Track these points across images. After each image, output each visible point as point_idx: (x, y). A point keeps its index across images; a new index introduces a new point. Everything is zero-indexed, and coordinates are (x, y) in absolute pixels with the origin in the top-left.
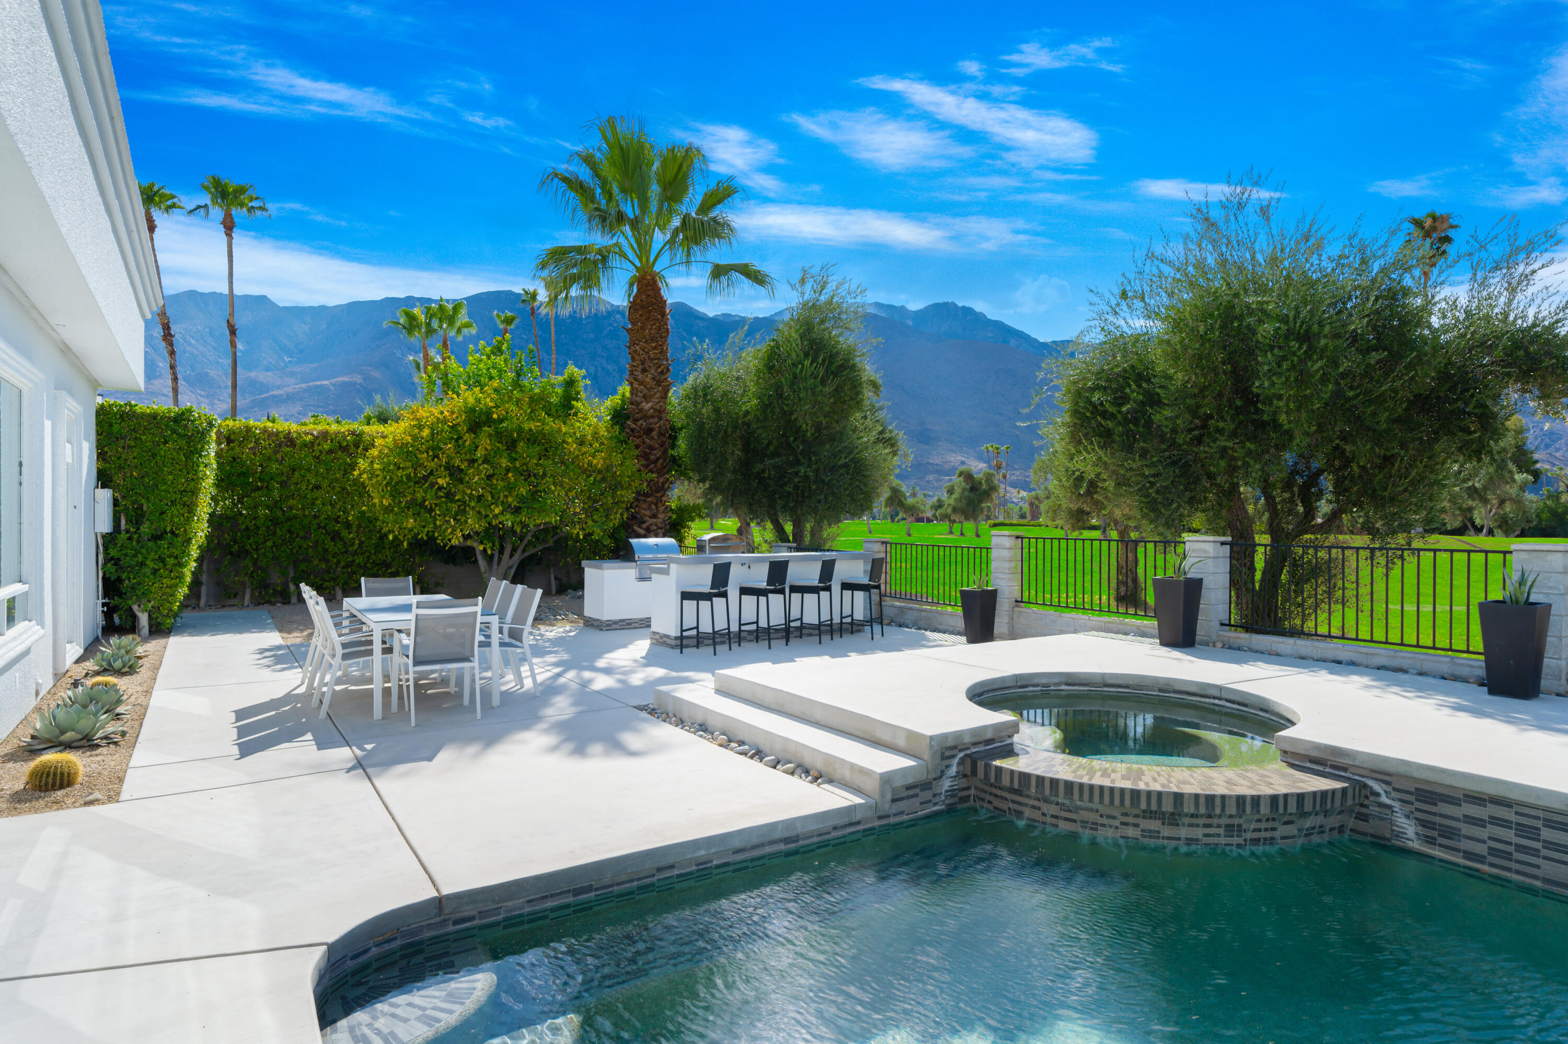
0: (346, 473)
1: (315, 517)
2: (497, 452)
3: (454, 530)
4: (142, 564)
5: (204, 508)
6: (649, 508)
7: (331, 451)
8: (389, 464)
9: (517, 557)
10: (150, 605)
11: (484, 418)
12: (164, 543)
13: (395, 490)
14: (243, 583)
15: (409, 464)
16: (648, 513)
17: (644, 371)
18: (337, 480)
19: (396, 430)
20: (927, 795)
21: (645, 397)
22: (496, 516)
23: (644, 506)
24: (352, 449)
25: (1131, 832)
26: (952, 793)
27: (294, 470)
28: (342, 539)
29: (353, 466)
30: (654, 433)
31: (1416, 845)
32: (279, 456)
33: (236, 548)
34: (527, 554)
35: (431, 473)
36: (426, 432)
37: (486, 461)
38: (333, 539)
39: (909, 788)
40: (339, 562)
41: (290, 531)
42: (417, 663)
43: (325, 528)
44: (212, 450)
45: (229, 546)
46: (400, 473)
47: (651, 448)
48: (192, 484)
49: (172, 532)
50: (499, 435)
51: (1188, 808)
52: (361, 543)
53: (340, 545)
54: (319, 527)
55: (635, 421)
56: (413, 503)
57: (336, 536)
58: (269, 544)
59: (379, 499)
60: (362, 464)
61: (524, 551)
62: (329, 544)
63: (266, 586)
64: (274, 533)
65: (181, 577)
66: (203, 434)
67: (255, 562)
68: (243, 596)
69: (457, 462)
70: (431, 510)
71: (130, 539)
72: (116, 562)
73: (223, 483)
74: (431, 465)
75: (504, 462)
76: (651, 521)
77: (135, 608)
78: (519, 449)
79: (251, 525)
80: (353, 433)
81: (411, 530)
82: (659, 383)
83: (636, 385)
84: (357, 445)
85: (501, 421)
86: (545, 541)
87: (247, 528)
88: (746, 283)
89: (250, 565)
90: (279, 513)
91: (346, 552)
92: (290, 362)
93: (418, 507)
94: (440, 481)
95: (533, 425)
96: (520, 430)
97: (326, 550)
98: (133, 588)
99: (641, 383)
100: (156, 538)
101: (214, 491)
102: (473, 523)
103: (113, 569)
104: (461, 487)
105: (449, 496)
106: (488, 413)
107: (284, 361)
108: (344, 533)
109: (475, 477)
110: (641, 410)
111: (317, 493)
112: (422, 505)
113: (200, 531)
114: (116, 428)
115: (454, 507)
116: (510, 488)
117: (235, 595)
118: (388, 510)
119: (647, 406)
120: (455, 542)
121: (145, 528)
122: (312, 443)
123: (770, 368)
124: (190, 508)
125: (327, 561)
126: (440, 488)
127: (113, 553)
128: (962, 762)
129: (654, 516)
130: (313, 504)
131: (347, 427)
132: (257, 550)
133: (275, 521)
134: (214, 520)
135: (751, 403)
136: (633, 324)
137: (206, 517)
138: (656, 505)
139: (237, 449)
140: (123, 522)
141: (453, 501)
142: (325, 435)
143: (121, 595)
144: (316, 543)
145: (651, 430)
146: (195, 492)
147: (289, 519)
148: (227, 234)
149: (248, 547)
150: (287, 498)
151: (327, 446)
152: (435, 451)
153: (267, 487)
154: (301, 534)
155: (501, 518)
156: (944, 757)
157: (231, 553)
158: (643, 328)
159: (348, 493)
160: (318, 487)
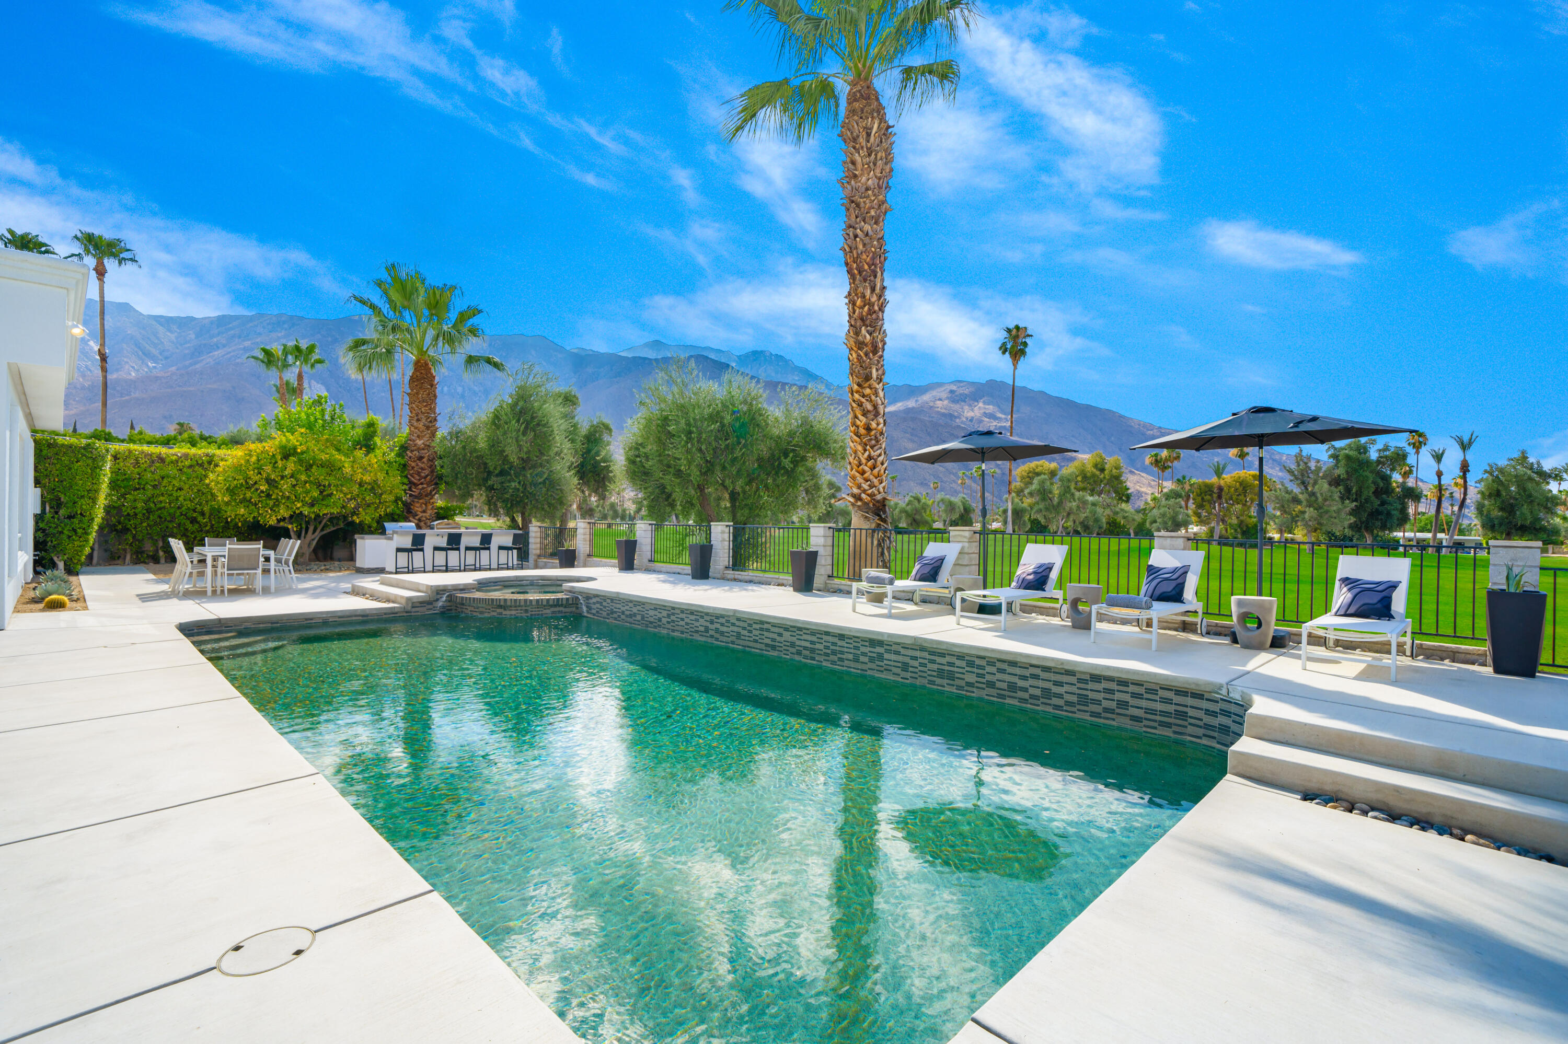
0: (201, 480)
1: (179, 508)
2: (299, 472)
3: (271, 516)
4: (61, 533)
5: (102, 501)
6: (421, 507)
7: (190, 467)
8: (229, 477)
9: (318, 534)
10: (65, 557)
11: (292, 451)
12: (76, 521)
13: (231, 491)
14: (125, 550)
15: (241, 477)
16: (420, 509)
17: (418, 420)
18: (195, 485)
19: (236, 454)
20: (430, 607)
21: (418, 436)
22: (298, 509)
23: (418, 505)
24: (206, 465)
25: (495, 614)
26: (443, 607)
27: (163, 478)
28: (198, 523)
29: (206, 476)
30: (425, 460)
31: (585, 614)
32: (152, 469)
33: (120, 527)
34: (325, 532)
35: (256, 483)
36: (254, 459)
37: (292, 477)
38: (191, 522)
39: (421, 603)
40: (195, 537)
41: (160, 517)
42: (228, 570)
43: (185, 515)
44: (108, 466)
45: (115, 525)
46: (235, 482)
47: (423, 469)
48: (95, 487)
49: (81, 514)
50: (301, 461)
51: (509, 603)
52: (212, 526)
53: (197, 526)
54: (182, 514)
55: (412, 451)
56: (244, 500)
57: (194, 521)
58: (145, 524)
59: (222, 498)
60: (212, 476)
61: (322, 530)
62: (189, 526)
63: (142, 552)
64: (148, 518)
65: (87, 541)
66: (103, 458)
67: (134, 537)
68: (125, 559)
69: (273, 477)
70: (256, 505)
71: (53, 517)
72: (44, 531)
73: (114, 485)
74: (257, 478)
75: (303, 478)
76: (421, 515)
77: (55, 559)
78: (313, 470)
79: (131, 513)
80: (207, 455)
81: (243, 516)
82: (428, 428)
83: (412, 429)
84: (210, 463)
85: (302, 453)
86: (337, 524)
87: (128, 514)
88: (489, 368)
89: (131, 538)
90: (152, 505)
91: (201, 531)
92: (154, 367)
93: (246, 502)
94: (262, 488)
95: (324, 457)
96: (314, 459)
97: (187, 530)
98: (54, 546)
99: (416, 428)
100: (70, 517)
101: (108, 490)
102: (284, 512)
103: (41, 535)
104: (276, 491)
105: (269, 496)
106: (295, 449)
107: (148, 365)
108: (200, 519)
109: (285, 486)
110: (415, 445)
111: (179, 493)
112: (250, 501)
113: (99, 515)
114: (44, 452)
115: (271, 503)
116: (307, 492)
117: (119, 558)
118: (227, 504)
119: (420, 442)
120: (271, 523)
121: (62, 512)
122: (177, 461)
123: (493, 423)
124: (94, 500)
125: (187, 536)
126: (262, 492)
127: (41, 525)
128: (448, 596)
129: (424, 512)
130: (177, 499)
131: (203, 450)
132: (135, 528)
133: (149, 511)
134: (108, 509)
135: (482, 443)
136: (412, 390)
137: (102, 506)
138: (426, 505)
139: (122, 464)
140: (48, 508)
141: (271, 499)
142: (186, 456)
143: (46, 551)
144: (179, 525)
145: (423, 458)
146: (97, 491)
147: (160, 509)
148: (99, 279)
149: (129, 526)
150: (158, 495)
151: (187, 463)
152: (259, 471)
153: (143, 489)
154: (168, 519)
155: (301, 509)
156: (438, 594)
157: (116, 530)
158: (417, 393)
159: (203, 494)
160: (181, 489)
